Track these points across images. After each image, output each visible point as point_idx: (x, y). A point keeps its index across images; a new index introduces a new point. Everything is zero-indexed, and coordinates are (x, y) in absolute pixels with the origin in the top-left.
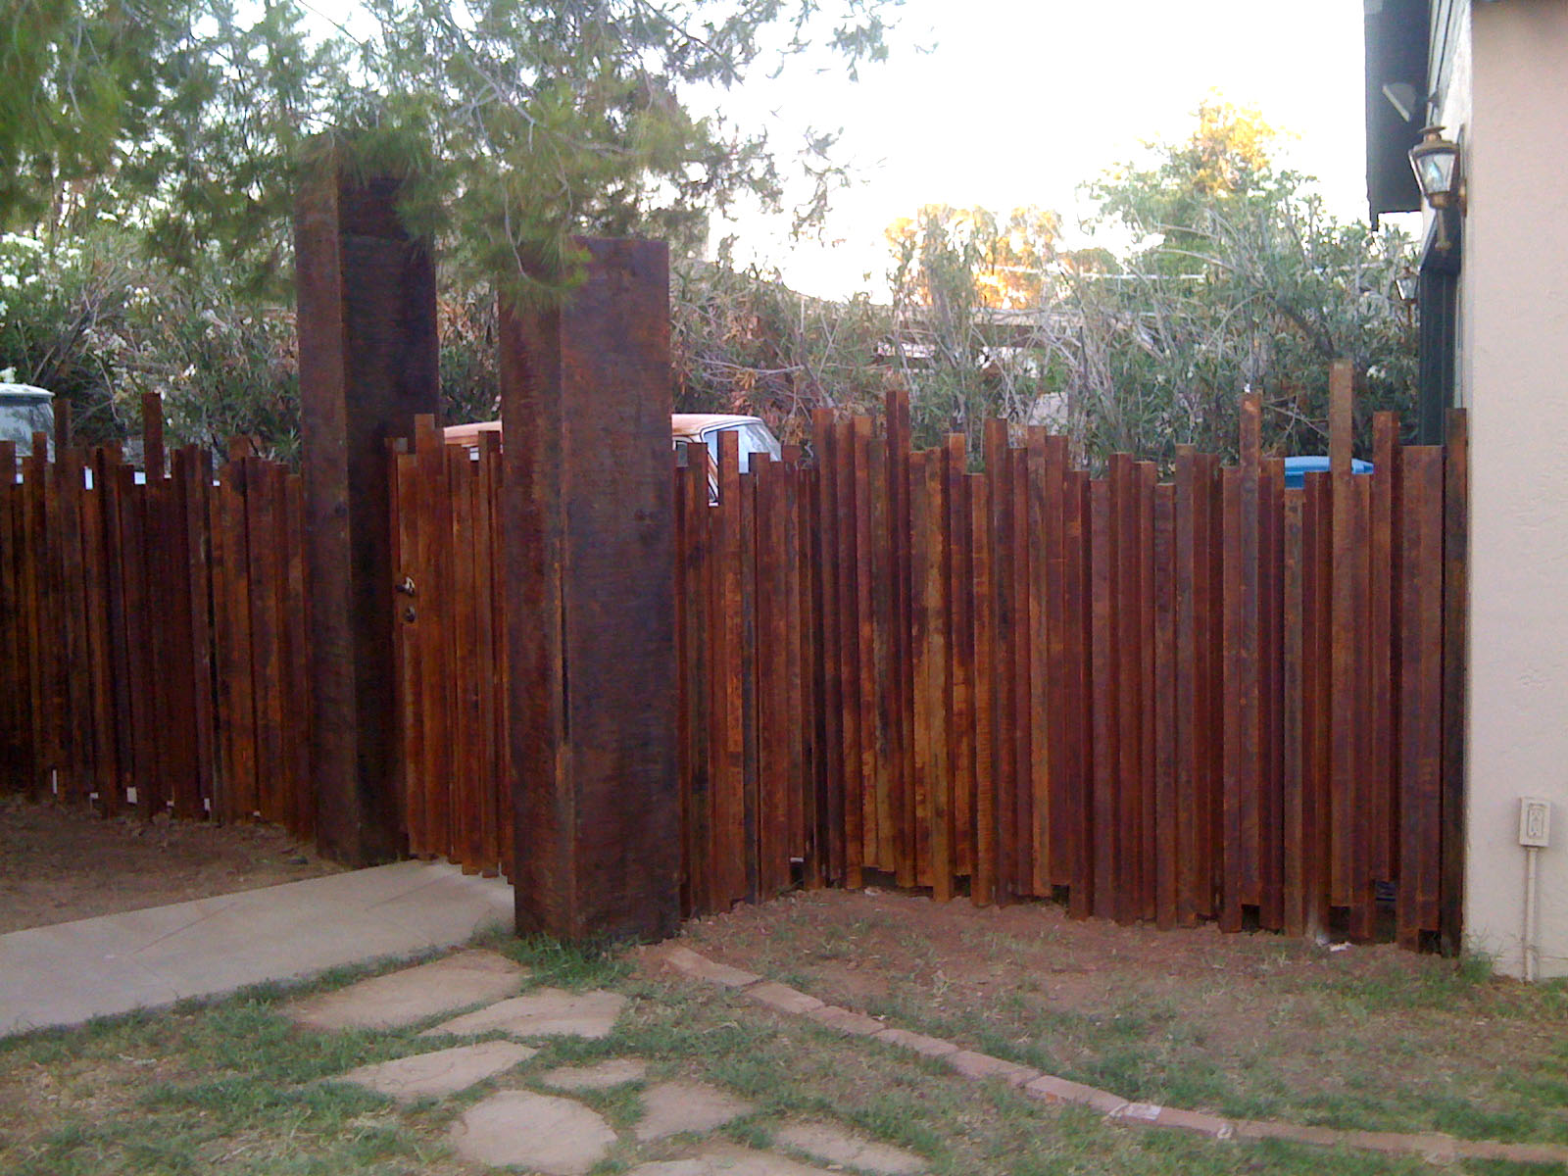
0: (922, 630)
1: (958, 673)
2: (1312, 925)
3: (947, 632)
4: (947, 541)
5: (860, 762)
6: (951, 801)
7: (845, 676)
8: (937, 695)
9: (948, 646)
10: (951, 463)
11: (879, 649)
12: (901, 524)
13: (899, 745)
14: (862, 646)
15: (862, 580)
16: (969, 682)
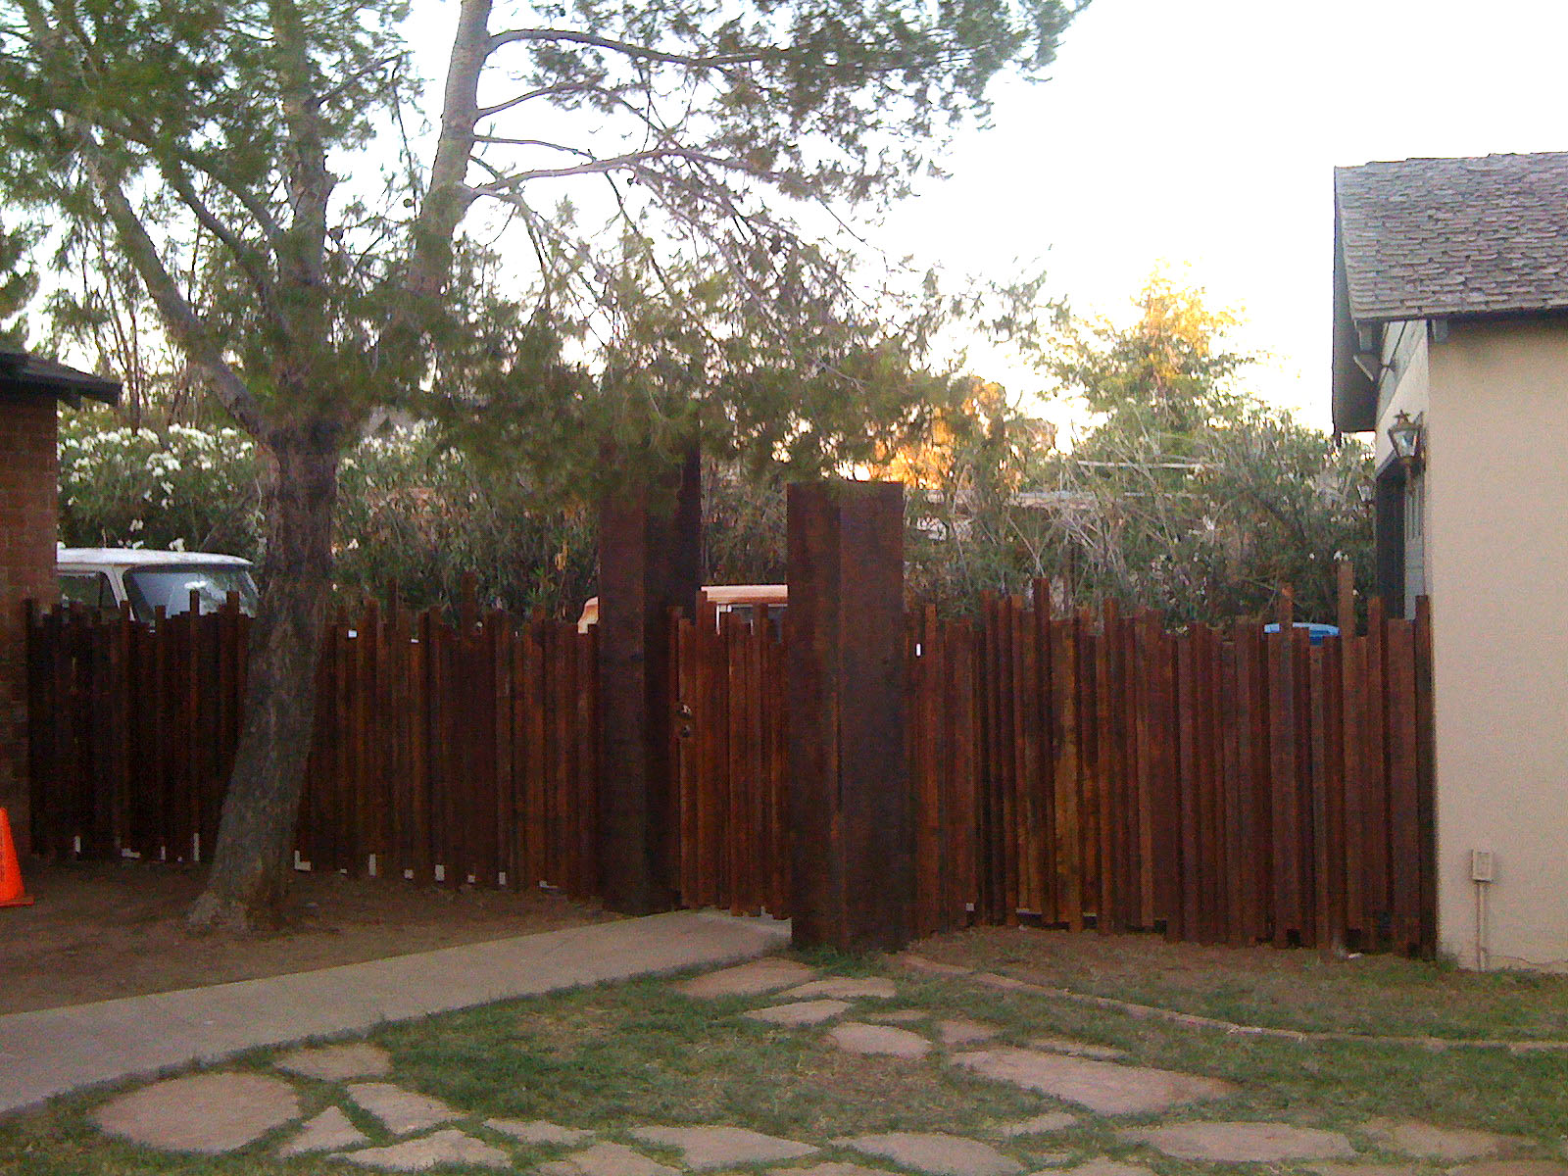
0: (1061, 741)
1: (1087, 771)
2: (1336, 941)
3: (1078, 743)
4: (1077, 681)
5: (1016, 837)
6: (1083, 860)
7: (1005, 774)
8: (1071, 787)
9: (1079, 752)
10: (1081, 628)
11: (1029, 753)
12: (1045, 669)
13: (1045, 820)
14: (1017, 753)
15: (1017, 707)
16: (1094, 777)
